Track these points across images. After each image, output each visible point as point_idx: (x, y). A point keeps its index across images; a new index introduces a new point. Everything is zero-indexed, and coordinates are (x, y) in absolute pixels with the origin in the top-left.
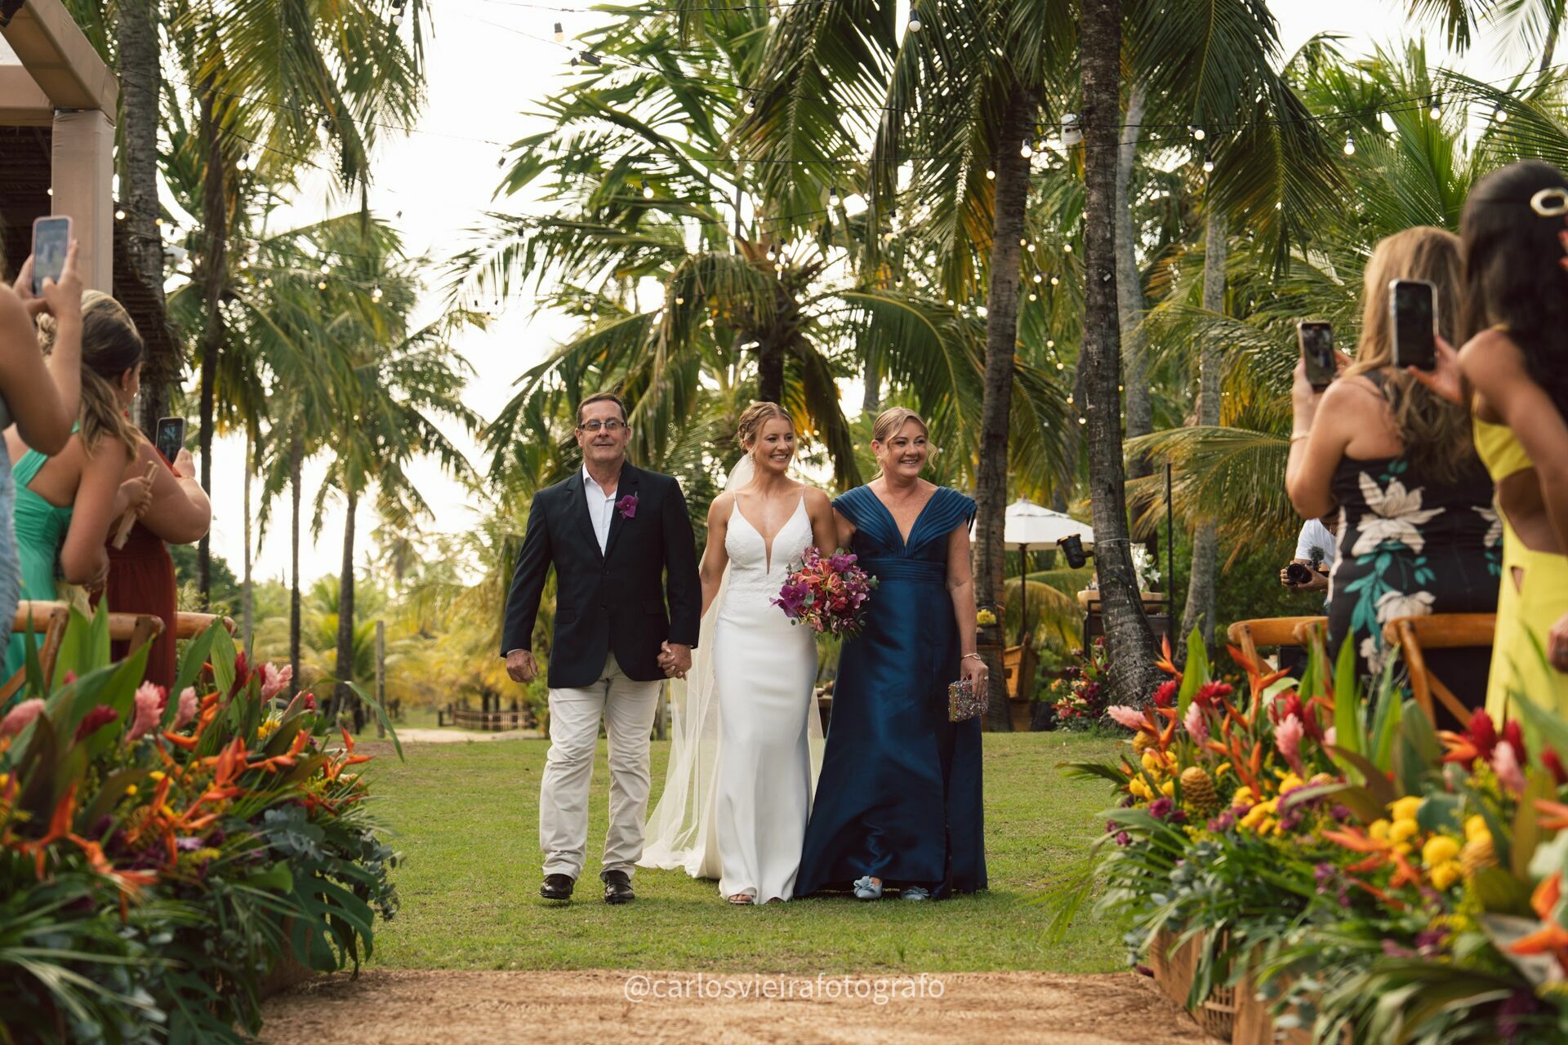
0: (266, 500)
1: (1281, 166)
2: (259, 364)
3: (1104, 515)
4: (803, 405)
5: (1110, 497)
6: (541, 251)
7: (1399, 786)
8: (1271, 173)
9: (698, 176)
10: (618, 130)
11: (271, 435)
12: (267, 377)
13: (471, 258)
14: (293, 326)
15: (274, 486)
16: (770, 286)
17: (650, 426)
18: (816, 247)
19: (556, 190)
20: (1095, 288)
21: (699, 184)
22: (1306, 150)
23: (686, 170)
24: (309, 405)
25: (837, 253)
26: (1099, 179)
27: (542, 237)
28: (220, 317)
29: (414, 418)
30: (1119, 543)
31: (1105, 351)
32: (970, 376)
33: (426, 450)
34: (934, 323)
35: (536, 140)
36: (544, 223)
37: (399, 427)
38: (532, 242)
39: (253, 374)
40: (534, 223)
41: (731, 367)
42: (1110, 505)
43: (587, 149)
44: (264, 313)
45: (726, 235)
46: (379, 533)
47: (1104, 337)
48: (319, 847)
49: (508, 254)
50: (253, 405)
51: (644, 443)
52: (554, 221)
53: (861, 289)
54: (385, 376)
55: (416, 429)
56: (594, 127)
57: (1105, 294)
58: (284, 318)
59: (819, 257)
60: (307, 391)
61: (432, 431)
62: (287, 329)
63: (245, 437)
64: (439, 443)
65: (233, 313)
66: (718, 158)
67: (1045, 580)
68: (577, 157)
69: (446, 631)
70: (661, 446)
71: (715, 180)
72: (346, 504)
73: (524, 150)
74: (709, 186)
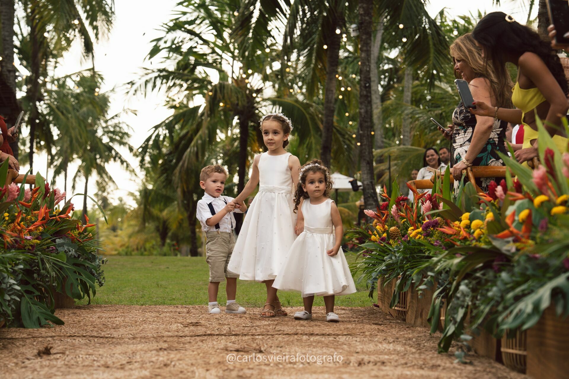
0: (54, 177)
1: (432, 50)
2: (51, 126)
3: (366, 172)
4: (256, 141)
5: (368, 165)
6: (159, 81)
7: (464, 211)
8: (428, 52)
9: (218, 54)
10: (188, 36)
11: (56, 154)
12: (55, 132)
13: (132, 83)
14: (65, 112)
15: (57, 173)
16: (245, 96)
17: (200, 147)
18: (261, 81)
19: (165, 59)
20: (363, 89)
21: (218, 57)
22: (441, 44)
23: (214, 52)
24: (71, 142)
25: (269, 84)
26: (365, 48)
27: (159, 76)
28: (37, 108)
29: (110, 149)
30: (371, 182)
31: (366, 112)
32: (317, 129)
33: (115, 160)
34: (305, 110)
35: (159, 40)
36: (160, 71)
37: (105, 151)
38: (156, 78)
39: (49, 129)
40: (156, 71)
41: (230, 128)
42: (368, 168)
43: (178, 43)
44: (54, 107)
45: (228, 77)
46: (96, 195)
47: (366, 106)
48: (76, 251)
49: (147, 82)
50: (50, 142)
51: (197, 153)
52: (164, 70)
53: (278, 97)
54: (100, 133)
55: (111, 152)
56: (179, 35)
57: (367, 91)
58: (61, 109)
59: (262, 85)
60: (71, 137)
61: (117, 153)
62: (62, 113)
63: (47, 154)
64: (120, 158)
65: (42, 107)
66: (225, 48)
67: (344, 207)
68: (174, 46)
69: (121, 230)
70: (203, 155)
71: (224, 55)
72: (85, 181)
73: (154, 43)
74: (222, 58)
